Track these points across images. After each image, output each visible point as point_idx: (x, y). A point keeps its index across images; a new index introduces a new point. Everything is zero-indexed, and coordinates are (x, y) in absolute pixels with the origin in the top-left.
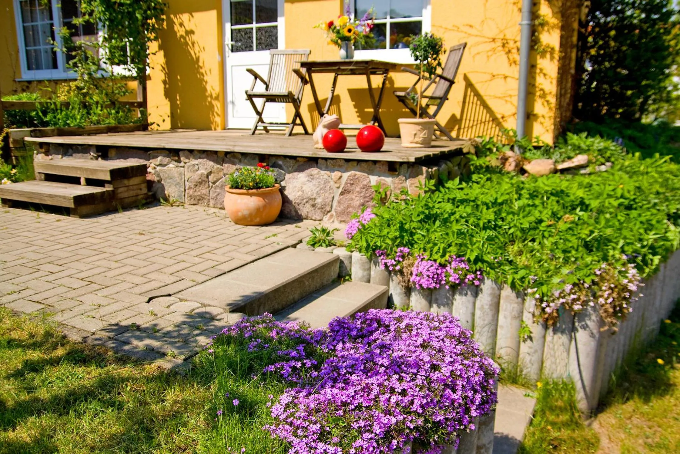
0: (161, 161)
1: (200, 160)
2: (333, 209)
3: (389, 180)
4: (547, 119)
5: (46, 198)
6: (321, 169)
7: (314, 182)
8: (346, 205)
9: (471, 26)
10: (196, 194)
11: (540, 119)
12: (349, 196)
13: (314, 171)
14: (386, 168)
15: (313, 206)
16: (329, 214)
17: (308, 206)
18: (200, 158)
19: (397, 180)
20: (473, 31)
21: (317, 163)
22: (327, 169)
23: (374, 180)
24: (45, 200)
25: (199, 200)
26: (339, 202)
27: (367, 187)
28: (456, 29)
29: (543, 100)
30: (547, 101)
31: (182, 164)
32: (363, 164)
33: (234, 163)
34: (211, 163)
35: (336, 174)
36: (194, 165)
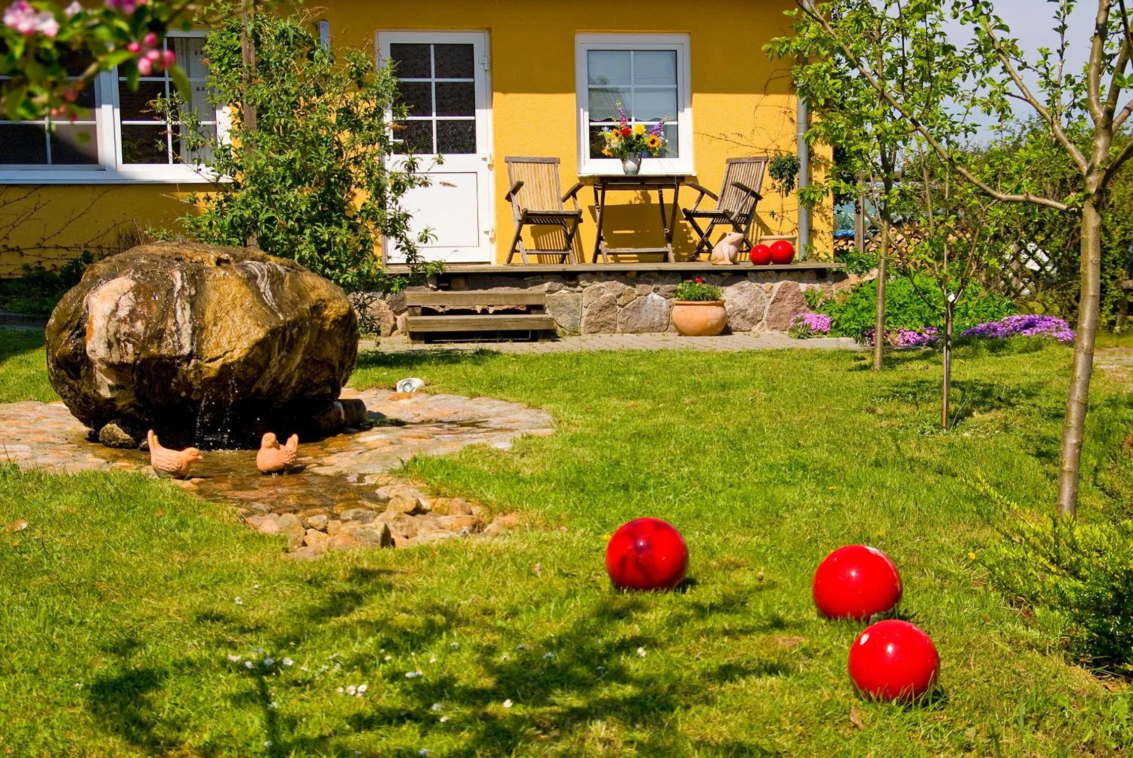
0: (550, 286)
1: (607, 283)
2: (764, 318)
3: (817, 286)
4: (827, 235)
5: (509, 324)
6: (751, 281)
7: (745, 294)
8: (777, 313)
9: (740, 135)
10: (599, 320)
11: (820, 234)
12: (781, 304)
13: (746, 284)
14: (814, 275)
15: (743, 317)
16: (759, 324)
17: (739, 317)
18: (607, 280)
19: (825, 285)
20: (743, 141)
21: (747, 276)
22: (757, 280)
23: (803, 287)
24: (506, 326)
25: (602, 326)
26: (770, 311)
27: (798, 294)
28: (723, 137)
29: (821, 215)
30: (826, 216)
31: (579, 288)
32: (794, 274)
33: (649, 283)
34: (622, 285)
35: (767, 285)
36: (599, 289)
